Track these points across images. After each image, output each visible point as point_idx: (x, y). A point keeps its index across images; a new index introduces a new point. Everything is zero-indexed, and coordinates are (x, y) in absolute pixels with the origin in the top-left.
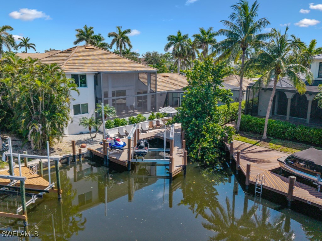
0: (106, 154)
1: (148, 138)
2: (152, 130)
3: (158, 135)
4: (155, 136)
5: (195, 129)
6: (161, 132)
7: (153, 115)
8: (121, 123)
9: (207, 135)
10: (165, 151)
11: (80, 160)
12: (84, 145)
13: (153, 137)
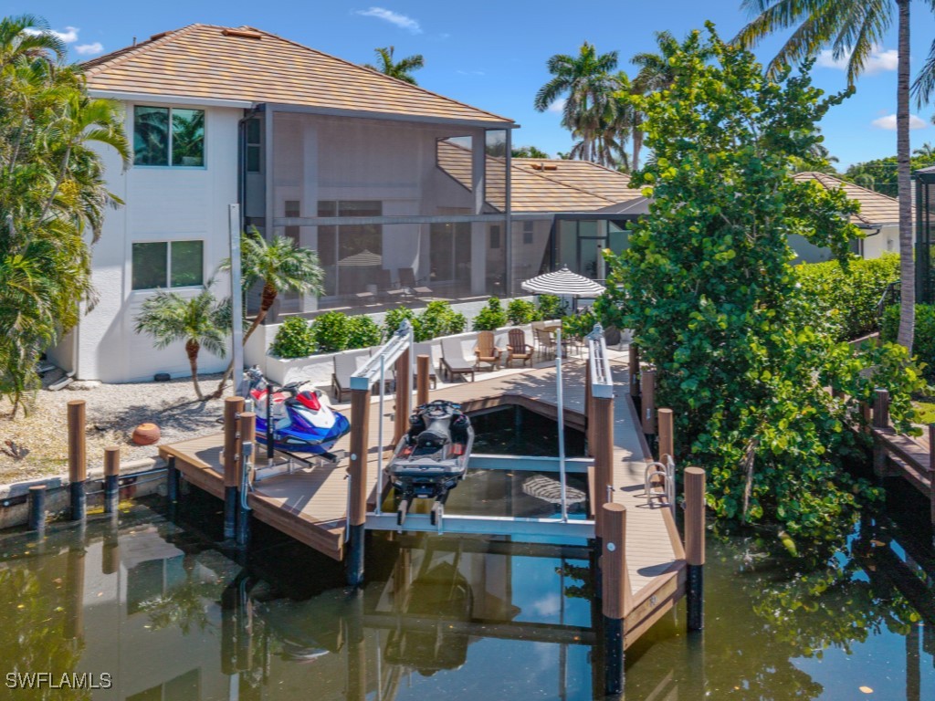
0: (236, 484)
1: (474, 402)
2: (489, 370)
3: (520, 392)
4: (503, 397)
5: (708, 356)
6: (530, 378)
7: (495, 307)
8: (353, 333)
9: (782, 388)
10: (563, 470)
11: (108, 511)
12: (148, 428)
13: (496, 403)
